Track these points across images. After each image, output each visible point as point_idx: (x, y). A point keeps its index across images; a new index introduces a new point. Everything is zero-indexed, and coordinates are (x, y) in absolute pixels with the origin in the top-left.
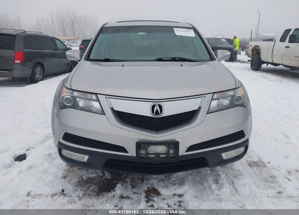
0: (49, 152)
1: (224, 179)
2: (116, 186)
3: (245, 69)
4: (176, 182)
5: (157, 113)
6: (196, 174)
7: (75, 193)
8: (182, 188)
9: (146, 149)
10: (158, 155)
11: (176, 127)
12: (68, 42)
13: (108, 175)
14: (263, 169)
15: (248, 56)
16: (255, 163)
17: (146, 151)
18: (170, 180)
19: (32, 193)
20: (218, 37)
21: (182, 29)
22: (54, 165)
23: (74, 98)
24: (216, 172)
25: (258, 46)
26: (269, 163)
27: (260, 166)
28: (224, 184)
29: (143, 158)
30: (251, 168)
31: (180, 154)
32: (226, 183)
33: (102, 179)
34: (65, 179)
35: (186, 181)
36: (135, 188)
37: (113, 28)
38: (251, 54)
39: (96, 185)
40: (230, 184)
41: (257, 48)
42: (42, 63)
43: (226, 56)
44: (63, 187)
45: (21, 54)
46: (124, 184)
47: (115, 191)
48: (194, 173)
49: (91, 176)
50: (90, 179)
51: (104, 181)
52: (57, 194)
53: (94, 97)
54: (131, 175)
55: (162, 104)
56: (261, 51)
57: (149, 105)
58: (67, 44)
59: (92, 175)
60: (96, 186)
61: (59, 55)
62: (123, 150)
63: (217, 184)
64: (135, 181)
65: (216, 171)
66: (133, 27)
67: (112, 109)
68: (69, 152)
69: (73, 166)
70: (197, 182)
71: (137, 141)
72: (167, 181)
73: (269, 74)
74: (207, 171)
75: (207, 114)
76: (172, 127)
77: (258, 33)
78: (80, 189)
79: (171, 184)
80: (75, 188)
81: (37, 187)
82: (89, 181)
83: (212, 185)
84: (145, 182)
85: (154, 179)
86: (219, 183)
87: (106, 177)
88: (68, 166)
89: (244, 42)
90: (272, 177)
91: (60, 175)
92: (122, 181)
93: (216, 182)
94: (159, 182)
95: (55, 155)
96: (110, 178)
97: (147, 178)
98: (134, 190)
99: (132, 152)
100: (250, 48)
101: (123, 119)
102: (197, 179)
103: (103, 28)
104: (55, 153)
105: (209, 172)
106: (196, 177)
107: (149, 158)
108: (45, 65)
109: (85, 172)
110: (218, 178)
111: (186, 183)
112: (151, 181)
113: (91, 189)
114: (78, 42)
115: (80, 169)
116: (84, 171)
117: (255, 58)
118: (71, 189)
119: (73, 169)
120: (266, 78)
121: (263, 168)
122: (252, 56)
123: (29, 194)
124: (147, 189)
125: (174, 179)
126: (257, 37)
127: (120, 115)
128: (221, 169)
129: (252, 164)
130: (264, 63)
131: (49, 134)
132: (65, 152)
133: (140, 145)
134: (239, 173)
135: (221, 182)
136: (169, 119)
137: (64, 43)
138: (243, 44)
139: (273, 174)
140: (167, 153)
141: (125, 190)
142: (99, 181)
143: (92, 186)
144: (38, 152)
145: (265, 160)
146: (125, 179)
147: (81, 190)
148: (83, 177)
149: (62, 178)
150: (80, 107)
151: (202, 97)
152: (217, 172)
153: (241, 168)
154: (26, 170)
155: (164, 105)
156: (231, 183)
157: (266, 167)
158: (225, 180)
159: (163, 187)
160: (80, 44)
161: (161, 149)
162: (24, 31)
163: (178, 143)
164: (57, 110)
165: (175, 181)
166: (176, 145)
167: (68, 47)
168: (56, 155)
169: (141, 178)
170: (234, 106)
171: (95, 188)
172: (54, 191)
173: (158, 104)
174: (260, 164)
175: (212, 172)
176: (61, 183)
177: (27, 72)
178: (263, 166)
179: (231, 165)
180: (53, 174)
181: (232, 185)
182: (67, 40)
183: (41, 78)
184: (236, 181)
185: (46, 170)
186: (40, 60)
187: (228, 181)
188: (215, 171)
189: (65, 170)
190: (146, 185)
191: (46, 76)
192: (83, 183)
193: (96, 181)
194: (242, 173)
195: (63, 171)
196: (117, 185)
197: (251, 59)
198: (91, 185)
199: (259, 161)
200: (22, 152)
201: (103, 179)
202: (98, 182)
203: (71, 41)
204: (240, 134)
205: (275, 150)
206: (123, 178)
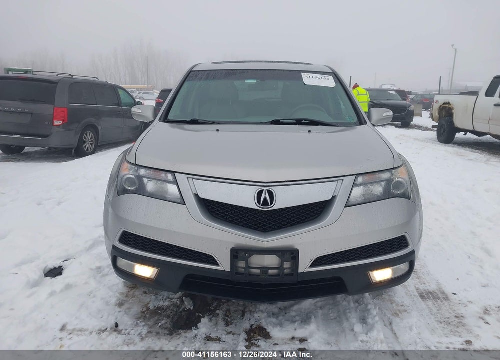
0: (98, 265)
1: (375, 316)
2: (200, 322)
3: (427, 140)
4: (298, 318)
5: (265, 203)
6: (331, 308)
7: (136, 329)
8: (306, 329)
9: (247, 260)
10: (265, 270)
11: (294, 227)
12: (139, 93)
13: (189, 305)
14: (444, 304)
15: (433, 120)
16: (431, 293)
17: (247, 263)
18: (287, 315)
19: (69, 327)
20: (384, 87)
21: (314, 75)
22: (104, 286)
23: (140, 178)
24: (363, 306)
25: (449, 104)
26: (455, 294)
27: (439, 298)
28: (376, 325)
29: (242, 274)
30: (423, 301)
31: (301, 270)
32: (379, 323)
33: (179, 310)
34: (121, 308)
35: (313, 317)
36: (230, 326)
37: (207, 73)
38: (438, 116)
39: (168, 318)
40: (385, 326)
41: (447, 106)
42: (96, 126)
43: (386, 118)
44: (116, 319)
45: (64, 112)
46: (214, 318)
47: (198, 329)
48: (328, 306)
49: (161, 304)
50: (159, 308)
51: (181, 312)
52: (107, 329)
53: (170, 177)
54: (225, 305)
55: (273, 189)
56: (454, 111)
57: (254, 191)
58: (136, 96)
59: (164, 303)
60: (169, 321)
61: (122, 113)
62: (211, 260)
63: (365, 325)
64: (231, 314)
65: (364, 303)
66: (238, 72)
67: (197, 195)
68: (128, 263)
69: (134, 288)
70: (332, 320)
71: (233, 246)
72: (283, 316)
73: (468, 149)
74: (349, 302)
75: (345, 207)
76: (289, 226)
77: (453, 82)
78: (144, 324)
79: (288, 321)
80: (136, 322)
81: (76, 318)
82: (158, 312)
83: (355, 326)
84: (247, 316)
85: (262, 312)
86: (367, 322)
87: (185, 308)
88: (126, 288)
89: (428, 97)
90: (457, 317)
91: (114, 301)
92: (211, 315)
93: (363, 320)
94: (269, 317)
95: (107, 270)
96: (192, 308)
97: (251, 311)
98: (229, 329)
99: (225, 264)
100: (436, 107)
101: (213, 212)
102: (331, 315)
103: (191, 72)
104: (108, 267)
105: (352, 305)
106: (330, 313)
107: (251, 275)
108: (100, 128)
109: (154, 297)
110: (366, 315)
111: (313, 320)
112: (256, 315)
113: (160, 324)
114: (155, 94)
115: (146, 293)
116: (152, 296)
117: (444, 123)
118: (130, 323)
119: (134, 292)
120: (462, 156)
121: (444, 302)
122: (440, 120)
123: (63, 329)
124: (250, 328)
125: (293, 314)
126: (451, 88)
127: (209, 206)
128: (372, 300)
129: (425, 296)
130: (460, 130)
131: (100, 237)
132: (123, 263)
133: (237, 254)
134: (403, 308)
135: (370, 321)
136: (284, 214)
137: (132, 94)
138: (427, 99)
139: (460, 312)
140: (281, 267)
141: (215, 328)
142: (174, 313)
143: (163, 320)
144: (81, 264)
145: (449, 290)
146: (215, 311)
147: (144, 326)
148: (150, 305)
149: (116, 305)
150: (148, 192)
151: (337, 181)
152: (365, 305)
153: (407, 301)
154: (62, 291)
155: (277, 191)
156: (388, 324)
157: (449, 300)
158: (377, 319)
159: (275, 325)
160: (157, 97)
161: (271, 261)
162: (70, 75)
163: (297, 251)
164: (114, 197)
165: (295, 317)
166: (294, 255)
167: (137, 100)
168: (109, 269)
169: (240, 311)
170: (391, 197)
171: (167, 323)
172: (102, 325)
173: (267, 190)
174: (440, 295)
175: (357, 305)
176: (115, 313)
177: (72, 140)
178: (444, 298)
179: (390, 296)
180: (102, 299)
181: (390, 327)
182: (138, 89)
183: (93, 149)
184: (396, 321)
185: (91, 292)
186: (93, 120)
187: (384, 321)
188: (362, 303)
189: (122, 294)
190: (247, 322)
191: (101, 146)
192: (148, 315)
193: (170, 312)
194: (407, 310)
195: (119, 296)
196: (202, 320)
197: (437, 124)
198: (160, 318)
199: (437, 290)
200: (57, 264)
201: (181, 310)
202: (172, 314)
203: (143, 92)
204: (400, 243)
205: (468, 274)
206: (213, 309)
